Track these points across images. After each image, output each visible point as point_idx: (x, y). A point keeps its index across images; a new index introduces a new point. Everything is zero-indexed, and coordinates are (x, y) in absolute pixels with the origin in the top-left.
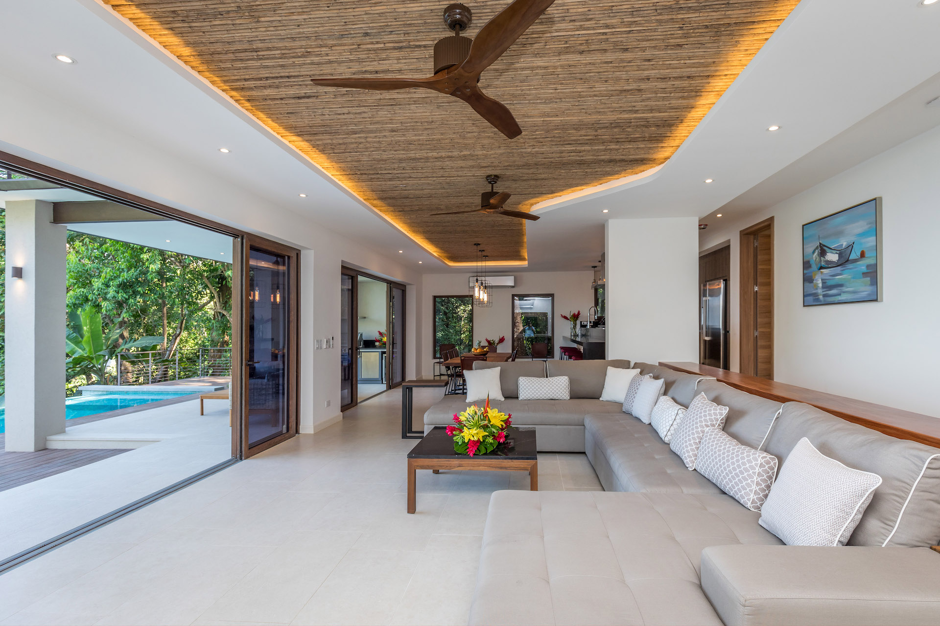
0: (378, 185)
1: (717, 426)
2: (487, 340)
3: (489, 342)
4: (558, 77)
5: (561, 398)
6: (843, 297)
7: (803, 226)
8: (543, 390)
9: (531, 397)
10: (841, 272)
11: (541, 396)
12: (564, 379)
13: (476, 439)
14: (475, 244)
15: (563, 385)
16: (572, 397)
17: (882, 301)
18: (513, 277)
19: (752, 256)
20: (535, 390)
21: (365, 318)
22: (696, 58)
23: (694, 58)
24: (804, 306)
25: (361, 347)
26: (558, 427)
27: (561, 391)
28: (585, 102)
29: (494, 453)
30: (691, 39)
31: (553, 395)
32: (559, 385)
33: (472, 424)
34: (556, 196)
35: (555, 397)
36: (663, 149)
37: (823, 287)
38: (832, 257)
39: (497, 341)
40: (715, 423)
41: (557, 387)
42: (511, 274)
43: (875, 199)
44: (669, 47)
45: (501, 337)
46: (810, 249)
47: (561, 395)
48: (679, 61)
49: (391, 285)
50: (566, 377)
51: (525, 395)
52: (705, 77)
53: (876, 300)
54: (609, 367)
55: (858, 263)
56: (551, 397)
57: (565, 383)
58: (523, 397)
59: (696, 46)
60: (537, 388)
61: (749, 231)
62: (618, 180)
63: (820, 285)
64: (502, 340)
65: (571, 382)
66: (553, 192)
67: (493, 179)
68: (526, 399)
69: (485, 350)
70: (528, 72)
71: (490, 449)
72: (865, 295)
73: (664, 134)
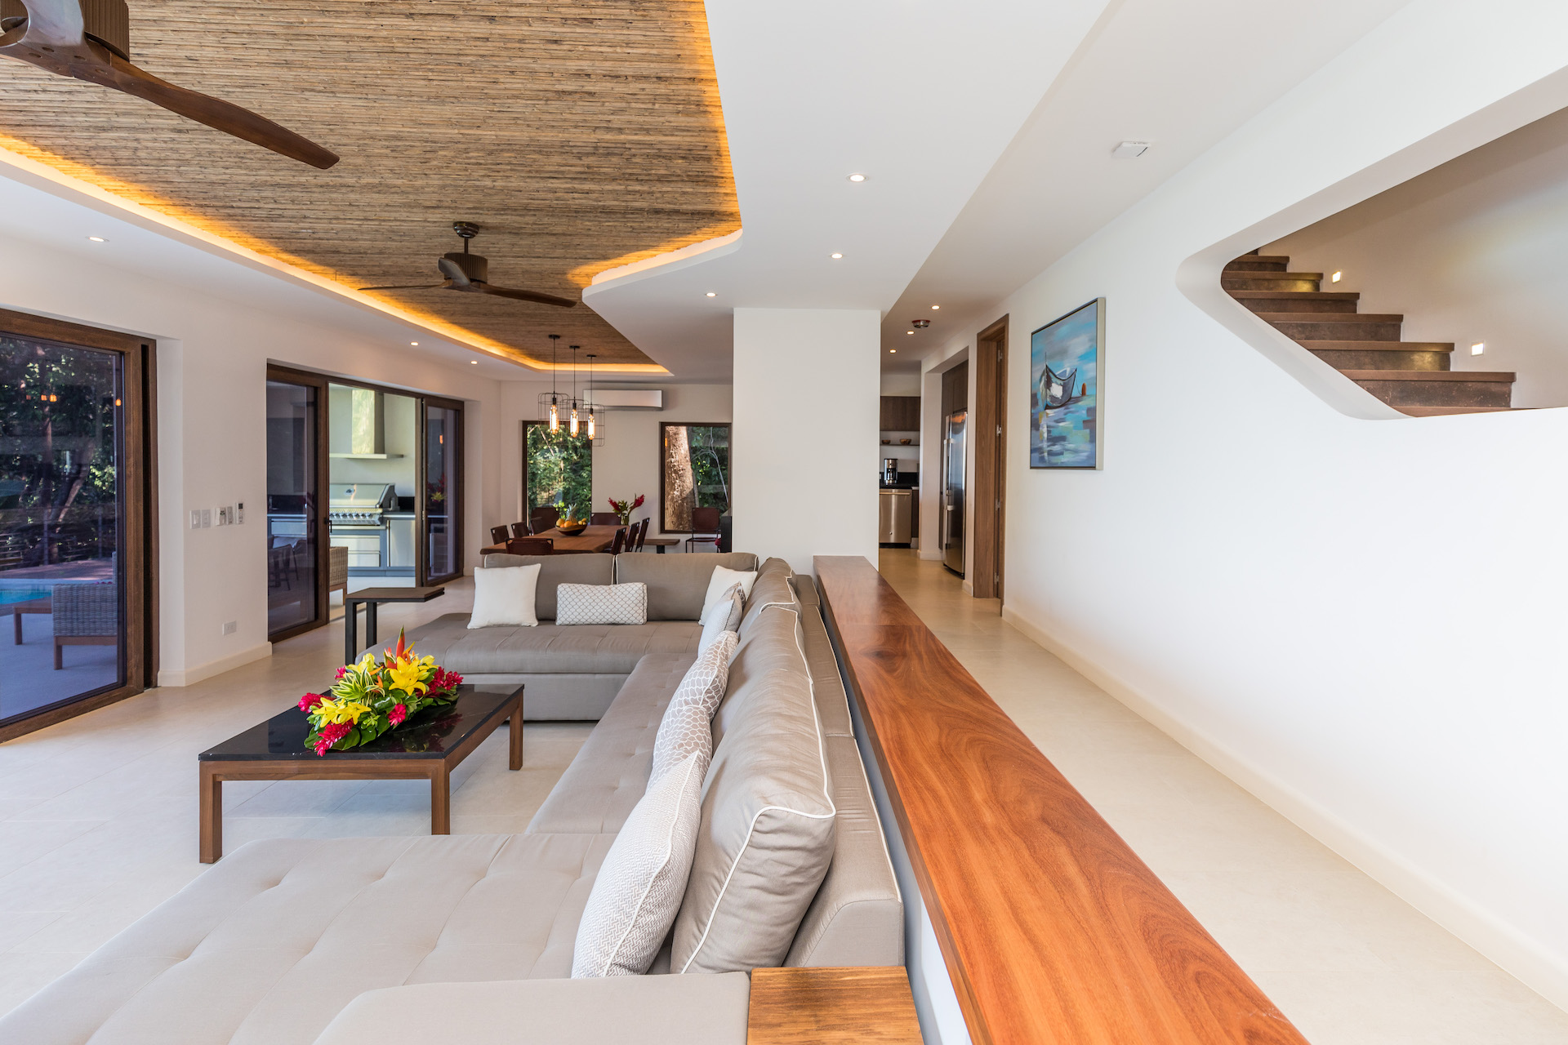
0: (256, 227)
1: (701, 703)
2: (611, 502)
3: (614, 504)
4: (409, 57)
5: (629, 622)
6: (1066, 459)
7: (1032, 334)
8: (597, 607)
9: (576, 620)
10: (1063, 417)
11: (593, 617)
12: (636, 589)
13: (340, 721)
14: (551, 336)
15: (633, 599)
16: (650, 619)
17: (1102, 469)
18: (660, 392)
19: (994, 375)
20: (583, 607)
21: (402, 456)
22: (640, 45)
23: (635, 45)
24: (1031, 468)
25: (391, 509)
26: (597, 676)
27: (629, 609)
28: (509, 107)
29: (373, 746)
30: (598, 10)
31: (614, 617)
32: (626, 599)
33: (348, 690)
34: (620, 265)
35: (618, 620)
36: (728, 198)
37: (1049, 439)
38: (1057, 390)
39: (630, 502)
40: (697, 697)
41: (622, 603)
42: (657, 386)
43: (1096, 301)
44: (569, 22)
45: (639, 496)
46: (1038, 375)
47: (629, 616)
48: (614, 49)
49: (426, 401)
50: (640, 585)
51: (566, 616)
52: (688, 81)
53: (1093, 468)
54: (717, 567)
55: (1080, 403)
56: (611, 620)
57: (636, 595)
58: (563, 619)
59: (617, 23)
60: (586, 604)
61: (987, 333)
62: (700, 244)
63: (1045, 435)
64: (639, 502)
65: (651, 592)
66: (605, 258)
67: (468, 230)
68: (567, 623)
69: (580, 523)
70: (340, 43)
71: (371, 736)
72: (1085, 458)
73: (708, 172)
